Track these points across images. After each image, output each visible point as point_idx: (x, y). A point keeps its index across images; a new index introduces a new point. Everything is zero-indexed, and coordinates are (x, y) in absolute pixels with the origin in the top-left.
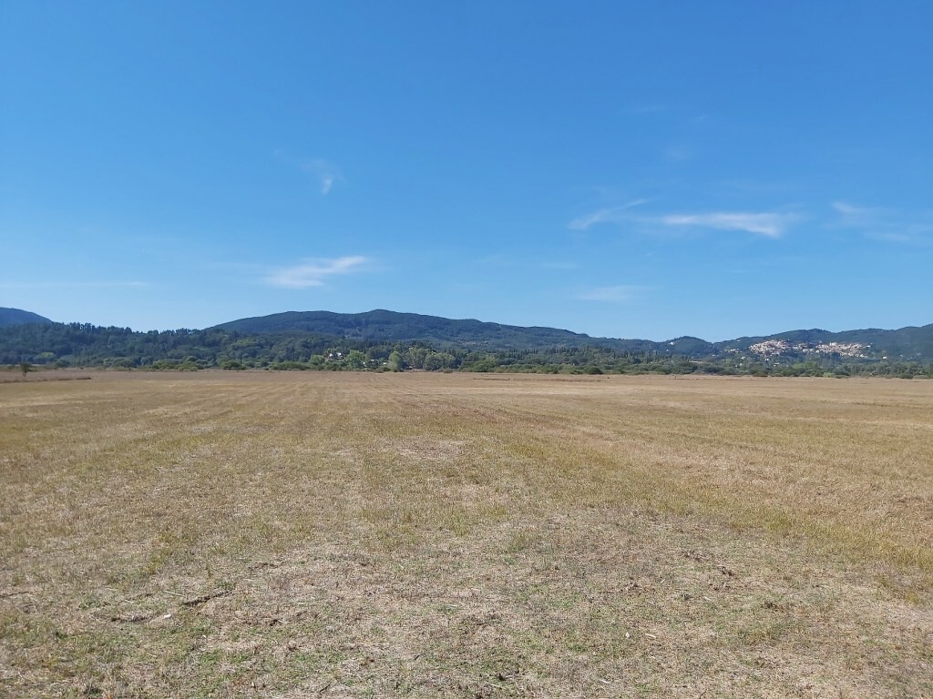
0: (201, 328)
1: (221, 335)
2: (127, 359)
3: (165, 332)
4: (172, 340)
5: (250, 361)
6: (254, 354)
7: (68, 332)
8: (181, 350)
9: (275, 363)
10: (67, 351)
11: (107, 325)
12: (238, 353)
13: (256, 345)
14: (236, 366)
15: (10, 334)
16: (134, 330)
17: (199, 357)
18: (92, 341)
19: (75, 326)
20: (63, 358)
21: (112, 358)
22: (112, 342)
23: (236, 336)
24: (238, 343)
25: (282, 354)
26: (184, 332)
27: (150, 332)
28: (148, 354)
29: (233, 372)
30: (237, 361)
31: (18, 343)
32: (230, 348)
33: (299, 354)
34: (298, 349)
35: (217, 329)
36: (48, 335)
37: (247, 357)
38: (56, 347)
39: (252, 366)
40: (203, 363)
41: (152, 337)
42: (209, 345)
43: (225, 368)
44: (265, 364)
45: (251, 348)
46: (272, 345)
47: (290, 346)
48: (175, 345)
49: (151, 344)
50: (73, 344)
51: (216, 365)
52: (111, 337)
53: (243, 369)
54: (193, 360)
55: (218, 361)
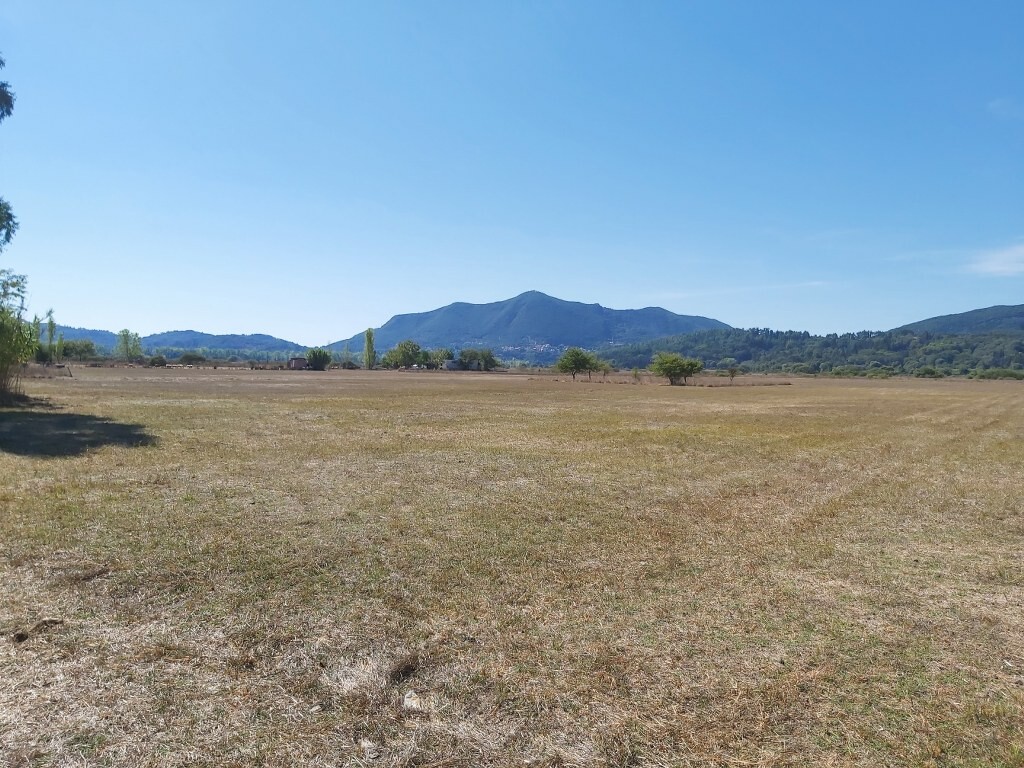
0: (885, 329)
1: (909, 337)
2: (805, 365)
3: (844, 336)
4: (852, 343)
5: (946, 367)
6: (950, 360)
7: (748, 337)
8: (863, 354)
9: (979, 370)
10: (747, 357)
11: (784, 329)
12: (929, 358)
13: (954, 348)
14: (931, 374)
15: (696, 341)
16: (812, 334)
17: (883, 362)
18: (771, 346)
19: (755, 332)
20: (743, 364)
21: (790, 364)
22: (790, 347)
23: (927, 338)
24: (931, 346)
25: (988, 358)
26: (866, 334)
27: (828, 336)
28: (827, 359)
29: (929, 381)
30: (930, 367)
31: (703, 349)
32: (920, 352)
33: (1011, 359)
34: (1009, 352)
35: (904, 331)
36: (729, 340)
37: (941, 362)
38: (737, 353)
39: (948, 373)
40: (889, 369)
41: (831, 341)
42: (896, 349)
43: (918, 376)
44: (965, 372)
45: (947, 352)
46: (973, 349)
47: (998, 349)
48: (856, 350)
49: (830, 349)
50: (753, 350)
51: (904, 372)
52: (789, 342)
53: (941, 376)
54: (876, 365)
55: (906, 367)
